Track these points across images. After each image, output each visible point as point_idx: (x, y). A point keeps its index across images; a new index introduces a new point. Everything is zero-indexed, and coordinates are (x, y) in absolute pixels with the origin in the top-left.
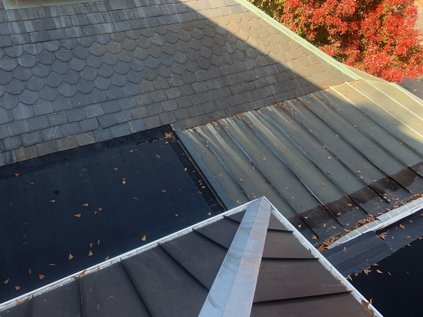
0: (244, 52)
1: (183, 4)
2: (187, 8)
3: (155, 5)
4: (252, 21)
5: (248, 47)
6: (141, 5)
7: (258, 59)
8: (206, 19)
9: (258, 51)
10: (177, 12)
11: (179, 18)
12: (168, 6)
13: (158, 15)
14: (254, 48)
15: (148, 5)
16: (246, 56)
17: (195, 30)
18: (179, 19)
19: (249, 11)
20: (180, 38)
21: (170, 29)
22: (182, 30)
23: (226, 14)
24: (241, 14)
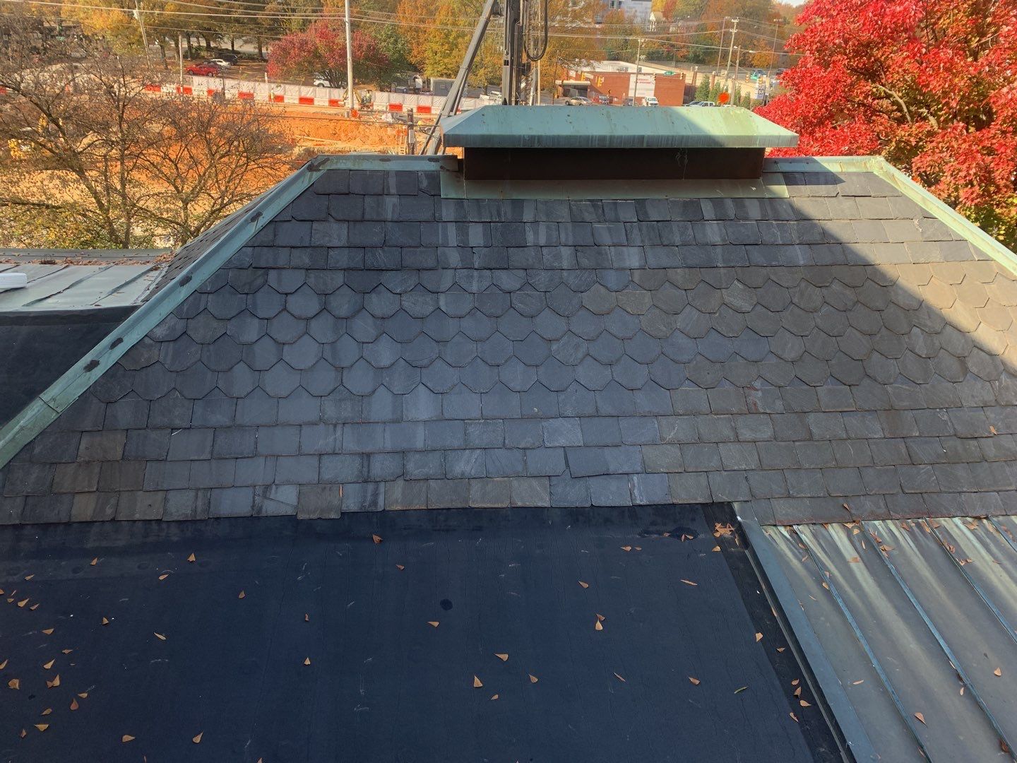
0: (962, 360)
1: (816, 224)
2: (825, 233)
3: (747, 219)
4: (992, 286)
5: (975, 350)
6: (716, 215)
7: (1000, 383)
8: (867, 265)
9: (1003, 363)
10: (798, 242)
11: (800, 255)
12: (778, 225)
13: (752, 242)
14: (992, 355)
15: (733, 217)
16: (965, 370)
17: (836, 287)
18: (800, 258)
19: (988, 260)
20: (795, 300)
21: (772, 277)
22: (803, 284)
23: (922, 260)
24: (965, 265)
